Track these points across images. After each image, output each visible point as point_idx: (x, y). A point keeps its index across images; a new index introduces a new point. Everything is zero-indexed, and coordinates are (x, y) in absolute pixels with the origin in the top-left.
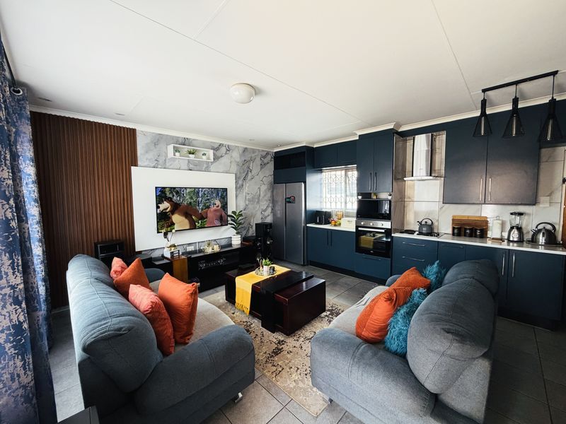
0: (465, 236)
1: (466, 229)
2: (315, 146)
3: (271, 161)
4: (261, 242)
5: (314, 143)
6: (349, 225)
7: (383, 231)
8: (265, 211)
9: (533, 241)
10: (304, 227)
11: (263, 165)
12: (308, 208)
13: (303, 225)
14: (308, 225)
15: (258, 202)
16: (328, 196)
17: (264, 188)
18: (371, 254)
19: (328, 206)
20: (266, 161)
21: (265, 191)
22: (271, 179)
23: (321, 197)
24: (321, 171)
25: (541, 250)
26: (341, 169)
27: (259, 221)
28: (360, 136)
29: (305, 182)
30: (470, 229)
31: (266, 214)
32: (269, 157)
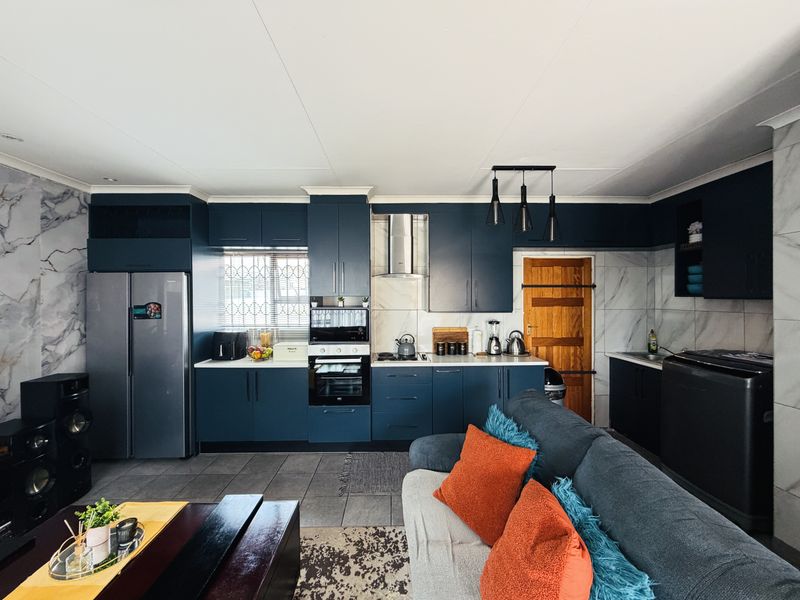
0: (449, 353)
1: (449, 345)
2: (210, 201)
3: (79, 213)
4: (45, 434)
5: (210, 193)
6: (292, 356)
7: (359, 360)
8: (57, 341)
9: (509, 352)
10: (187, 371)
11: (49, 221)
12: (197, 328)
13: (185, 365)
14: (197, 365)
15: (32, 319)
16: (237, 301)
17: (52, 281)
18: (339, 403)
19: (238, 321)
20: (61, 210)
21: (59, 287)
22: (80, 258)
23: (221, 304)
24: (221, 252)
25: (516, 362)
26: (264, 253)
27: (36, 374)
28: (313, 197)
29: (189, 273)
30: (443, 345)
31: (62, 349)
32: (72, 205)
